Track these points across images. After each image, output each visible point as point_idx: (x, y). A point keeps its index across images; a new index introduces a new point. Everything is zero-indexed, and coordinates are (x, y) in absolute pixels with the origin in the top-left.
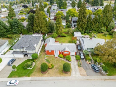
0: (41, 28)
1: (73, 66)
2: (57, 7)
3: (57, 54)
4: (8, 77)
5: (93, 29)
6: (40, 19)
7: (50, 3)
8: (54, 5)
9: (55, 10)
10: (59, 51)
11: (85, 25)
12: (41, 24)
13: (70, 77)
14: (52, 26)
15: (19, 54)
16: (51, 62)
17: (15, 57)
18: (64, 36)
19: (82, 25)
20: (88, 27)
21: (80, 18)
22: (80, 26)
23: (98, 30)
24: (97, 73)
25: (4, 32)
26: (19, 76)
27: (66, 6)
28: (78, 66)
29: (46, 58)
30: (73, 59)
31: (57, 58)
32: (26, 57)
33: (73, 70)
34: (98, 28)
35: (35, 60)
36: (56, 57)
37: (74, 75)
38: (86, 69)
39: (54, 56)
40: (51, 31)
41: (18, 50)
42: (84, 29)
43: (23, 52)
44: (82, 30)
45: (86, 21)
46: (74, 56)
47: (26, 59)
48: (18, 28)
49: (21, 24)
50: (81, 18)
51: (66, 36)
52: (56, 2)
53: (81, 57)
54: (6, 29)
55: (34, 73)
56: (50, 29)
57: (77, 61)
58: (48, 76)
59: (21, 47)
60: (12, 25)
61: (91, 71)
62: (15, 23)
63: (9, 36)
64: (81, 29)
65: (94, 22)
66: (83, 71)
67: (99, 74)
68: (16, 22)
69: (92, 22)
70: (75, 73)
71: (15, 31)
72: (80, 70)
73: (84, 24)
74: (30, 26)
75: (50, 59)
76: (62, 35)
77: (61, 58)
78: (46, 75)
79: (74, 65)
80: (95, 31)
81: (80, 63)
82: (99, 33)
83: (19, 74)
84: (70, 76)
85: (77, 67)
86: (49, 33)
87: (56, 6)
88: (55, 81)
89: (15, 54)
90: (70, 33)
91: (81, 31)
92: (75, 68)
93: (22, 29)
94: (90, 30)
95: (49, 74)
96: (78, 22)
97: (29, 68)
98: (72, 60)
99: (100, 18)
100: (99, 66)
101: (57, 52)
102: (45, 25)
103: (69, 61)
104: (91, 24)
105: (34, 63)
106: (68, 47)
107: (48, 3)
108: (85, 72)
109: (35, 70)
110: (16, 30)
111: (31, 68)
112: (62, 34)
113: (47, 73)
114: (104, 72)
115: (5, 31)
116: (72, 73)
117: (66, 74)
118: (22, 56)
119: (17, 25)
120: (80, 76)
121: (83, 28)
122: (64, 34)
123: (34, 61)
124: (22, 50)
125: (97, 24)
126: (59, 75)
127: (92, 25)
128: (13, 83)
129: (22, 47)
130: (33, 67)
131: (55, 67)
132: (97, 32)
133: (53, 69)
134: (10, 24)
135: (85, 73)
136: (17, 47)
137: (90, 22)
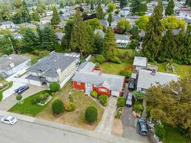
0: (80, 45)
1: (106, 115)
2: (128, 12)
3: (88, 89)
4: (8, 111)
5: (172, 56)
6: (80, 29)
7: (120, 5)
8: (124, 8)
9: (124, 16)
10: (93, 85)
11: (158, 47)
12: (81, 38)
13: (93, 132)
14: (99, 42)
15: (34, 80)
16: (75, 101)
17: (30, 83)
18: (117, 63)
19: (151, 46)
20: (164, 50)
21: (148, 34)
22: (147, 48)
23: (182, 59)
24: (143, 137)
25: (31, 46)
26: (22, 113)
27: (145, 11)
28: (116, 117)
29: (70, 93)
30: (112, 102)
31: (86, 97)
32: (44, 86)
33: (103, 122)
34: (184, 54)
35: (53, 93)
36: (86, 95)
37: (100, 131)
38: (126, 124)
39: (85, 92)
40: (98, 50)
41: (34, 74)
42: (155, 54)
43: (41, 77)
44: (150, 54)
45: (160, 40)
46: (117, 98)
47: (43, 90)
48: (50, 41)
49: (55, 35)
50: (151, 33)
51: (120, 62)
52: (131, 4)
53: (125, 103)
54: (34, 40)
55: (43, 112)
56: (96, 47)
57: (118, 107)
58: (59, 122)
59: (39, 70)
60: (42, 36)
61: (134, 131)
62: (46, 34)
63: (36, 51)
64: (148, 53)
65: (177, 43)
66: (119, 127)
67: (146, 139)
68: (48, 33)
69: (172, 43)
70: (104, 128)
71: (45, 46)
72: (115, 125)
73: (156, 44)
74: (66, 40)
75: (76, 96)
76: (112, 59)
77: (93, 97)
78: (58, 120)
79: (109, 112)
80: (177, 59)
81: (120, 112)
82: (184, 64)
83: (23, 109)
84: (93, 130)
85: (112, 118)
86: (94, 53)
87: (127, 10)
88: (66, 132)
89: (30, 79)
90: (127, 58)
91: (147, 57)
92: (108, 118)
93: (54, 43)
94: (166, 57)
95: (63, 119)
96: (145, 39)
97: (40, 104)
98: (110, 104)
99: (189, 36)
100: (152, 125)
101: (89, 86)
102: (89, 40)
103: (103, 105)
104: (170, 47)
105: (51, 97)
106: (109, 80)
107: (118, 4)
108: (122, 130)
109: (46, 109)
110: (46, 44)
111: (42, 105)
112: (113, 57)
113: (60, 117)
114: (157, 137)
115: (32, 44)
116: (98, 127)
117: (88, 125)
118: (38, 83)
119: (49, 37)
120: (110, 134)
121: (152, 51)
122: (117, 59)
123: (51, 95)
124: (40, 74)
125: (182, 47)
126: (76, 124)
127: (172, 47)
128: (8, 121)
129: (41, 70)
130: (46, 103)
131: (77, 110)
132: (179, 62)
133: (73, 112)
134: (40, 35)
135: (121, 132)
136: (34, 69)
137: (168, 42)
